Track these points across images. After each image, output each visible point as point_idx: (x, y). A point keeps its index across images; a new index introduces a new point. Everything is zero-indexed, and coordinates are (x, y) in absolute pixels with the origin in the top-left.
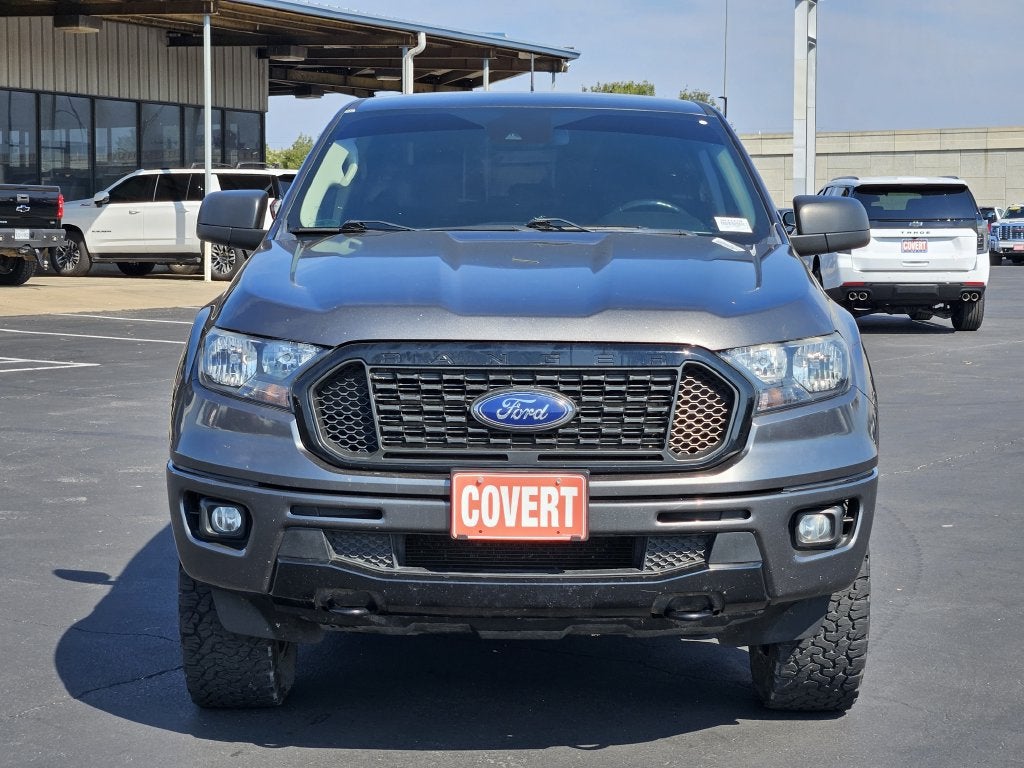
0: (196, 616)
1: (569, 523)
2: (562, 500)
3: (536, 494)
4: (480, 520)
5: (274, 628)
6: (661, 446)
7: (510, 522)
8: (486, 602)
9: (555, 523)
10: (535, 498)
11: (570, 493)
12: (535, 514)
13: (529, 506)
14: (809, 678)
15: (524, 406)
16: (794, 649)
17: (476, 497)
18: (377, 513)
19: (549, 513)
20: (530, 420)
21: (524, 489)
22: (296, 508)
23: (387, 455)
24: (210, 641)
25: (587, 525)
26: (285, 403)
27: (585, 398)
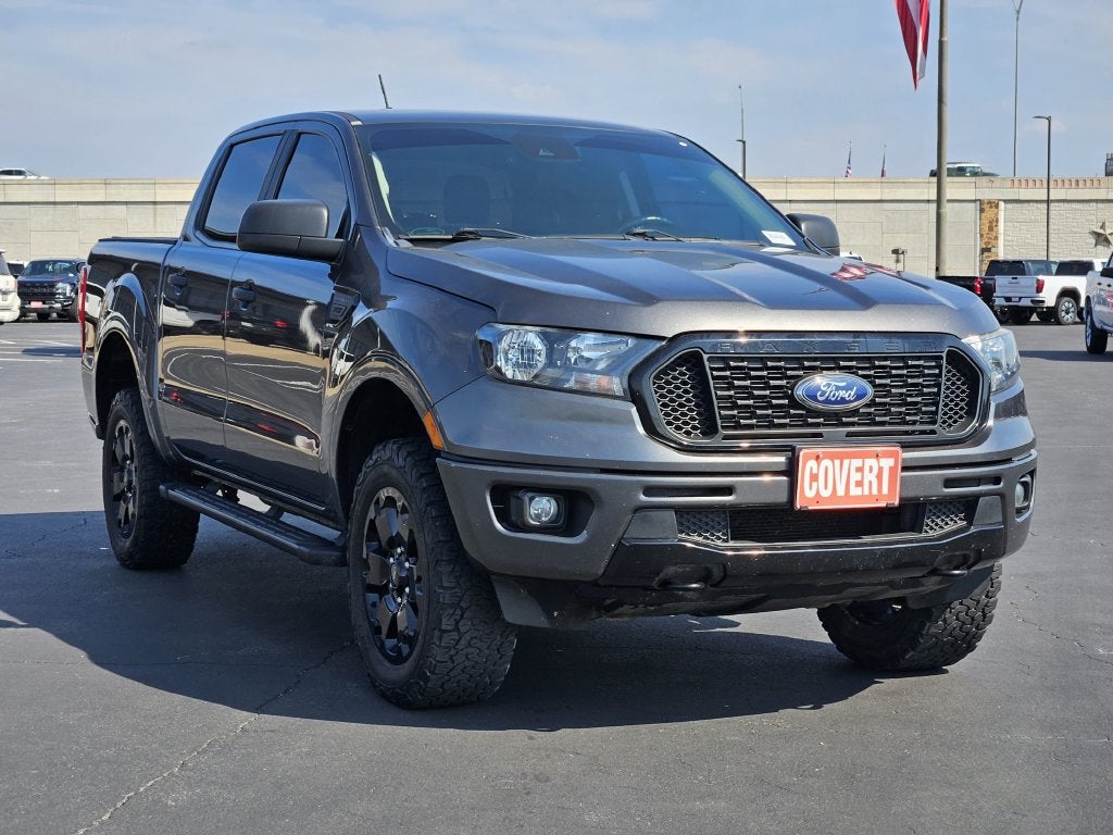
0: (459, 612)
1: (885, 490)
2: (881, 469)
3: (860, 465)
4: (818, 492)
5: (550, 617)
6: (934, 422)
7: (841, 492)
8: (812, 568)
9: (875, 492)
10: (860, 470)
11: (887, 463)
12: (859, 484)
13: (855, 477)
14: (950, 635)
15: (838, 388)
16: (946, 608)
17: (815, 471)
18: (728, 490)
19: (870, 482)
20: (843, 401)
21: (853, 461)
22: (650, 490)
23: (726, 437)
24: (468, 637)
25: (901, 492)
26: (620, 393)
27: (878, 381)
